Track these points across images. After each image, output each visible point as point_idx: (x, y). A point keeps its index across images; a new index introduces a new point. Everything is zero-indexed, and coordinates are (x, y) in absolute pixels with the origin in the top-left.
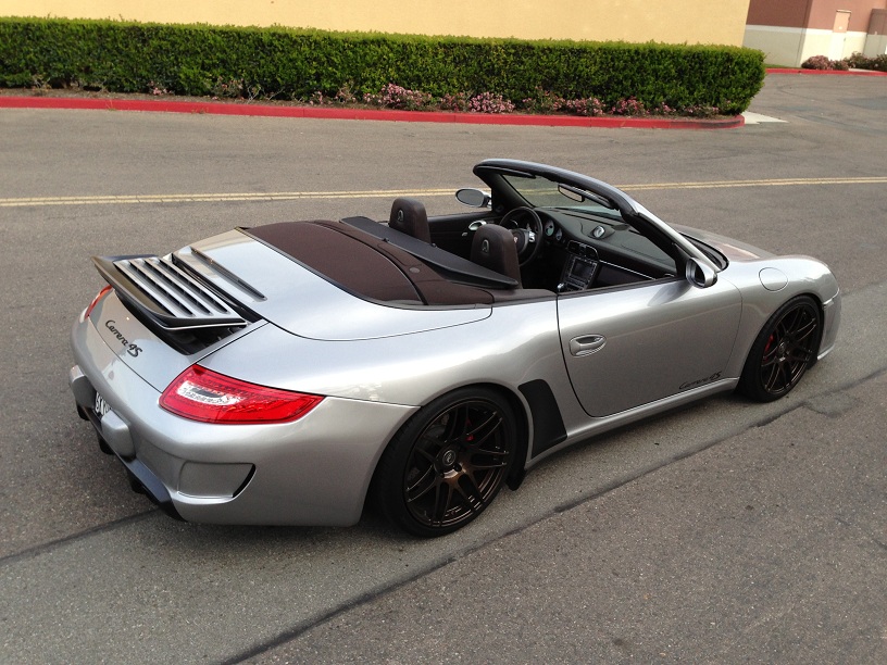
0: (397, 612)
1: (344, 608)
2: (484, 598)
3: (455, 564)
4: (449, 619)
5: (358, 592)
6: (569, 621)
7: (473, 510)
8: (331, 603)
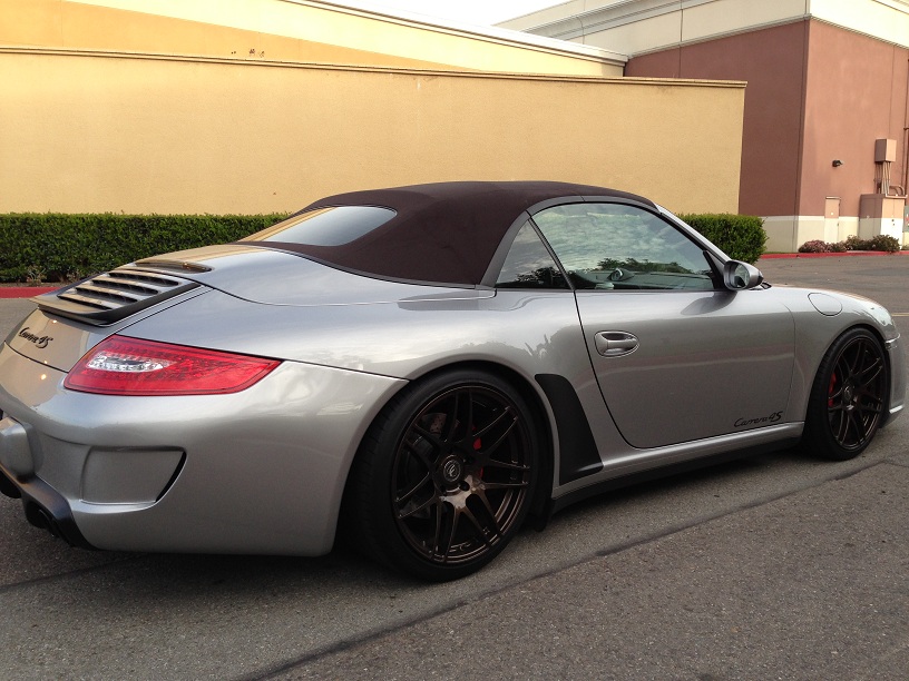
0: (385, 658)
1: (310, 658)
2: (509, 639)
3: (468, 608)
4: (461, 662)
5: (331, 639)
6: (633, 658)
7: (488, 545)
8: (293, 653)
